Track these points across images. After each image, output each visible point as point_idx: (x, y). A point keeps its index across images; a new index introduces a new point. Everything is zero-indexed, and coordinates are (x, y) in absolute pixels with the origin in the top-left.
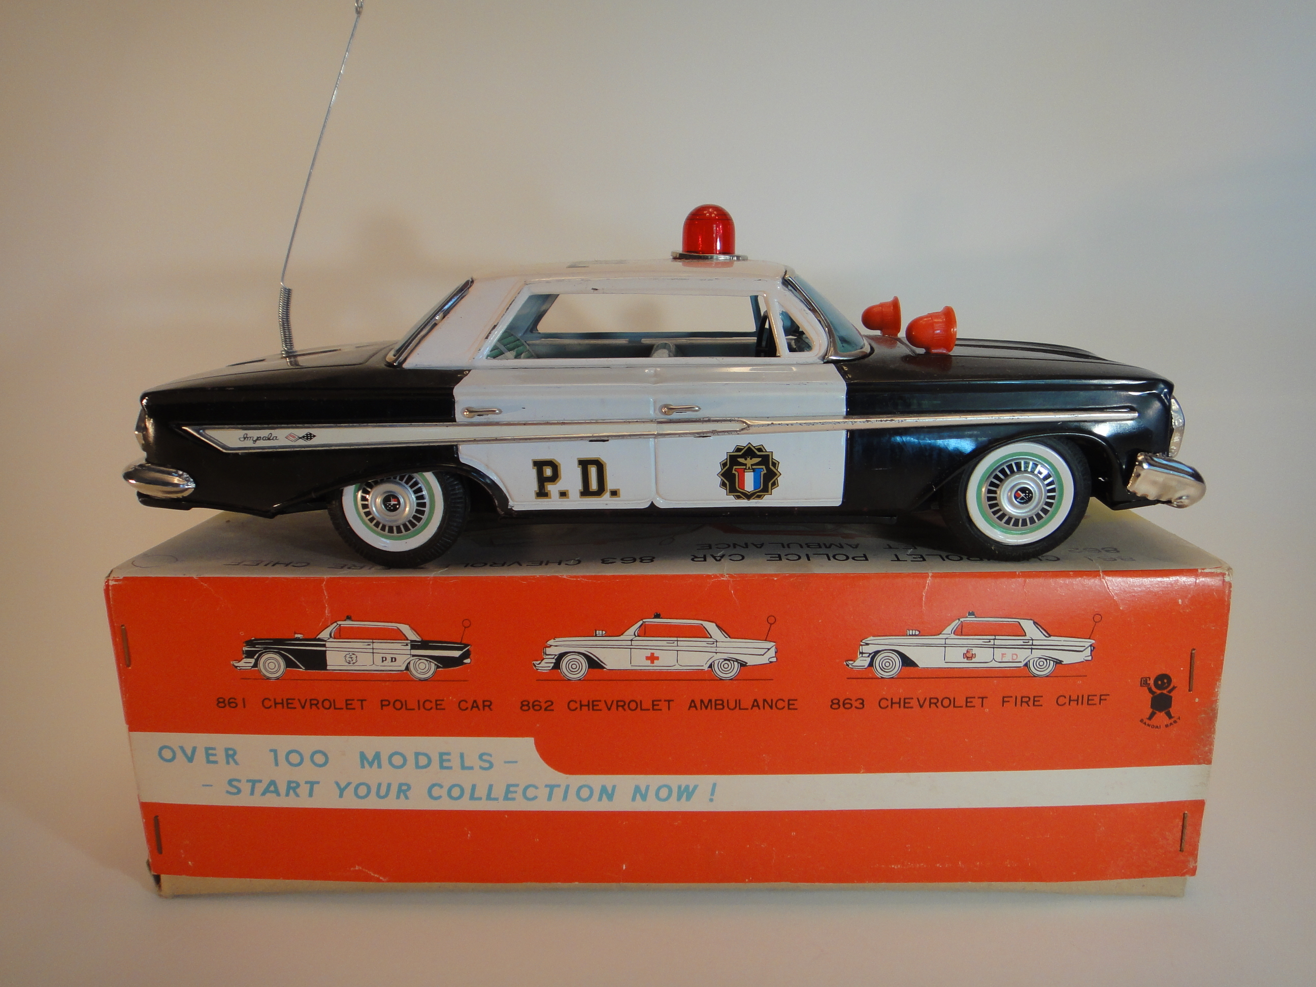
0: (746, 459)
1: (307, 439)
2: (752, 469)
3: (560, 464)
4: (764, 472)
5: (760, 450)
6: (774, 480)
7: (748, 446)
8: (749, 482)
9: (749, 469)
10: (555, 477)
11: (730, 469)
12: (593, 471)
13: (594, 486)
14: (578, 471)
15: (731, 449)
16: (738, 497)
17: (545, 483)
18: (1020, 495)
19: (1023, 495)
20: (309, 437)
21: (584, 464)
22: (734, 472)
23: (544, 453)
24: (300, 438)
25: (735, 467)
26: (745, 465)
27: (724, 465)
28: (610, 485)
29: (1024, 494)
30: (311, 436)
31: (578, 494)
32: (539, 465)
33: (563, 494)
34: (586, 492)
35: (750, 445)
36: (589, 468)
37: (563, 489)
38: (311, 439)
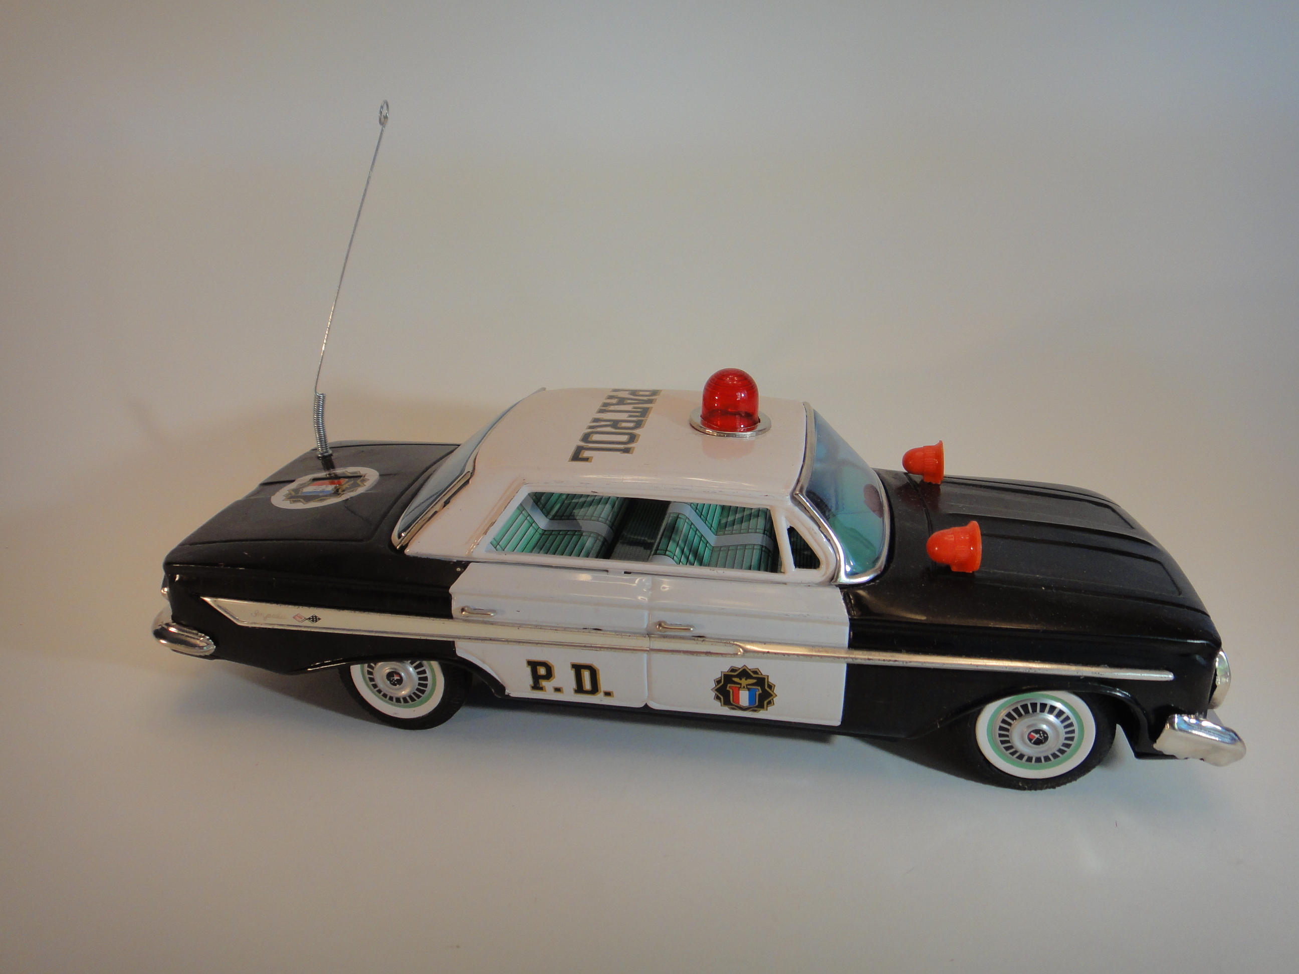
0: (741, 679)
1: (313, 621)
2: (747, 688)
3: (553, 666)
4: (759, 692)
5: (755, 672)
6: (769, 699)
7: (743, 668)
8: (744, 698)
9: (744, 687)
10: (549, 675)
11: (725, 686)
12: (586, 675)
13: (587, 685)
14: (572, 673)
15: (726, 669)
16: (733, 709)
17: (540, 680)
18: (1034, 737)
19: (1037, 736)
20: (315, 619)
21: (578, 668)
22: (728, 689)
23: (538, 655)
24: (307, 619)
25: (729, 685)
26: (741, 684)
27: (718, 682)
28: (604, 686)
29: (1039, 735)
30: (316, 619)
31: (573, 692)
32: (534, 665)
33: (558, 690)
34: (580, 689)
35: (745, 667)
36: (582, 672)
37: (558, 686)
38: (316, 621)
